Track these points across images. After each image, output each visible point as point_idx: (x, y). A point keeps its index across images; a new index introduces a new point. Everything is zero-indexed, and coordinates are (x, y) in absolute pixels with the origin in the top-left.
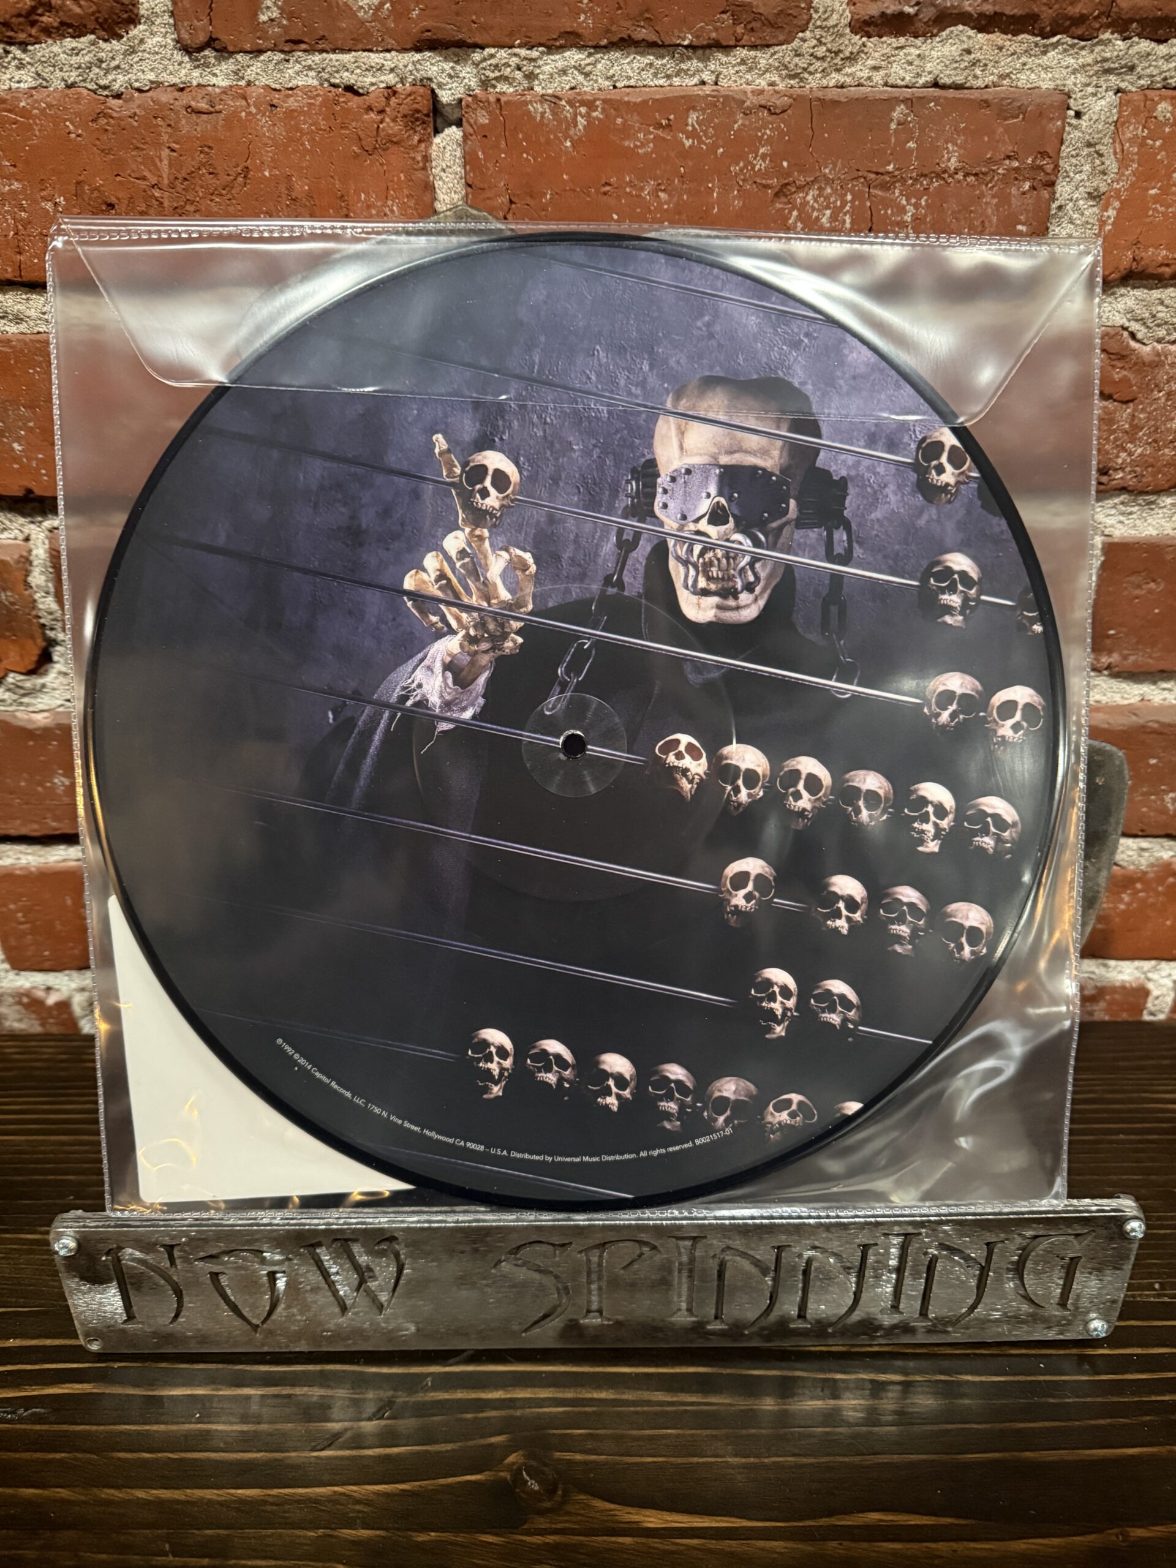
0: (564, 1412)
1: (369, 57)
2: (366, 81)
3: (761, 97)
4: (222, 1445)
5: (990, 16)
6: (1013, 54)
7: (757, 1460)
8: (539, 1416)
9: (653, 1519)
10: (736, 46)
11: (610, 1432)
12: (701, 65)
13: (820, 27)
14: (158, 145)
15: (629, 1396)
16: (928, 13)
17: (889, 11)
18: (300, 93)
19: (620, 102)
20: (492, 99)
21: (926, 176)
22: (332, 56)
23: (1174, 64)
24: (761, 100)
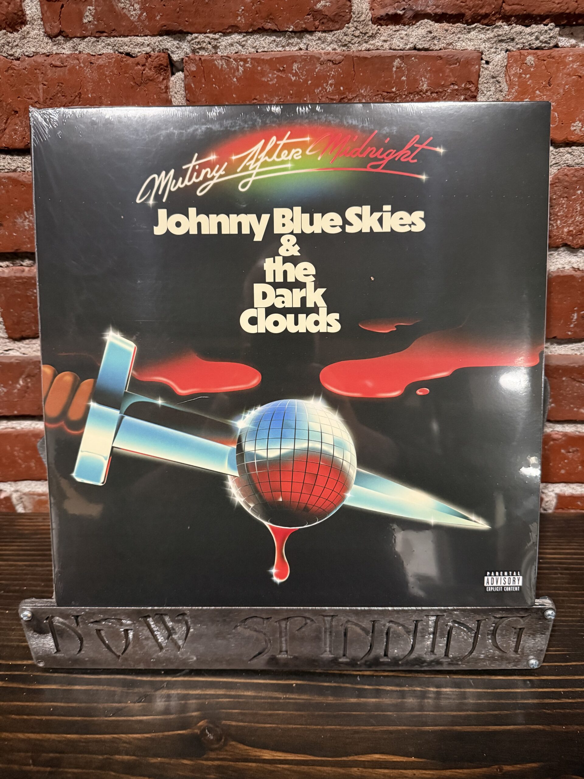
0: (229, 701)
1: (137, 39)
2: (135, 51)
3: (328, 56)
4: (63, 713)
5: (441, 15)
6: (453, 33)
7: (321, 727)
8: (217, 703)
10: (315, 31)
11: (250, 711)
12: (299, 41)
13: (356, 21)
14: (38, 83)
15: (263, 694)
16: (409, 14)
17: (390, 13)
18: (104, 57)
19: (259, 59)
20: (197, 58)
21: (412, 93)
22: (119, 39)
23: (534, 37)
24: (329, 57)
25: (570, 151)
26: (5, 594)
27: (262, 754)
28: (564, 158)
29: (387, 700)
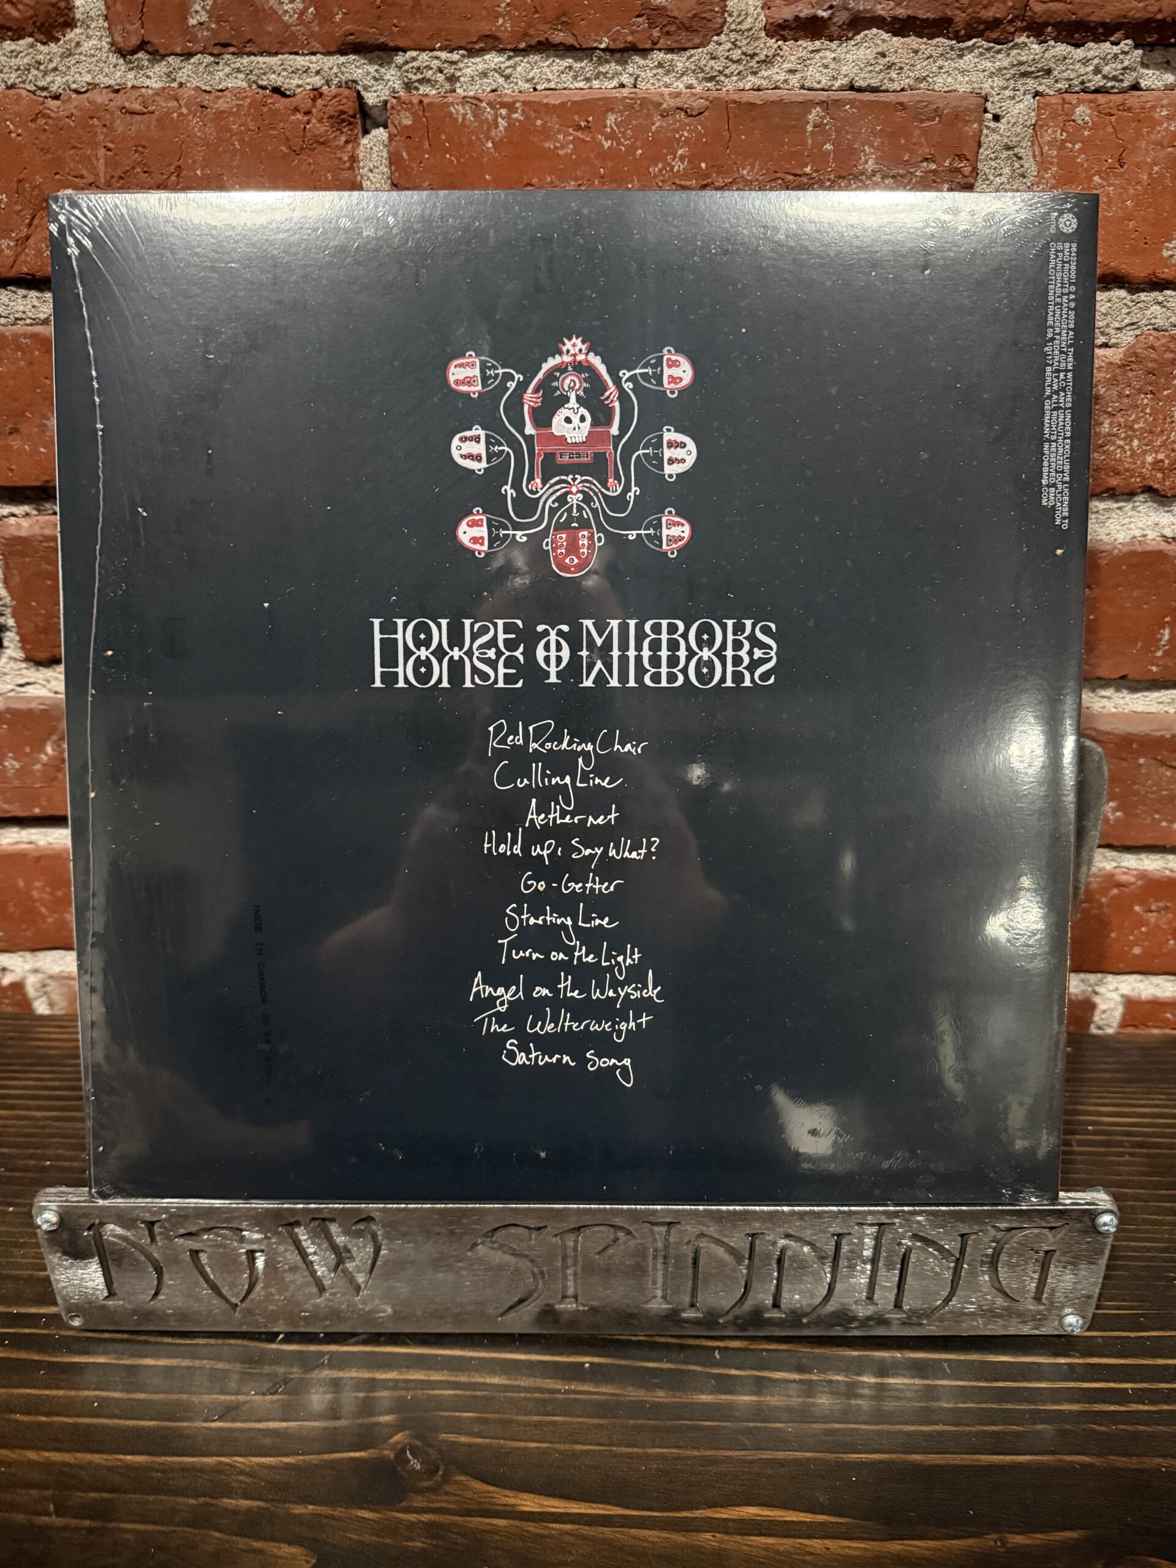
0: (455, 1395)
1: (295, 60)
2: (291, 83)
3: (678, 100)
4: (117, 1412)
5: (905, 20)
6: (928, 58)
7: (640, 1451)
8: (430, 1398)
9: (529, 1503)
10: (653, 50)
11: (497, 1416)
12: (619, 68)
13: (735, 30)
14: (95, 145)
15: (524, 1382)
16: (842, 17)
17: (802, 15)
18: (229, 95)
19: (539, 103)
20: (415, 101)
21: (843, 178)
22: (260, 59)
23: (1091, 68)
24: (679, 102)
25: (1161, 299)
26: (8, 1174)
27: (519, 1502)
28: (1148, 312)
29: (776, 1399)
